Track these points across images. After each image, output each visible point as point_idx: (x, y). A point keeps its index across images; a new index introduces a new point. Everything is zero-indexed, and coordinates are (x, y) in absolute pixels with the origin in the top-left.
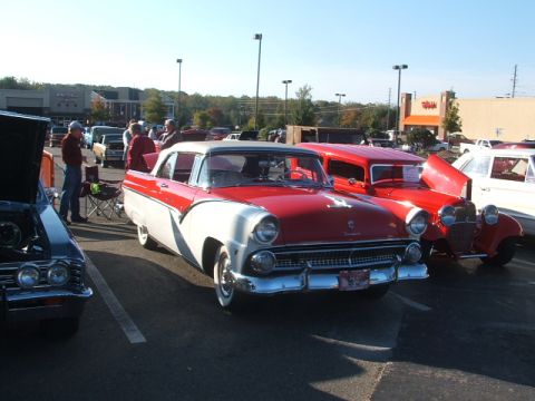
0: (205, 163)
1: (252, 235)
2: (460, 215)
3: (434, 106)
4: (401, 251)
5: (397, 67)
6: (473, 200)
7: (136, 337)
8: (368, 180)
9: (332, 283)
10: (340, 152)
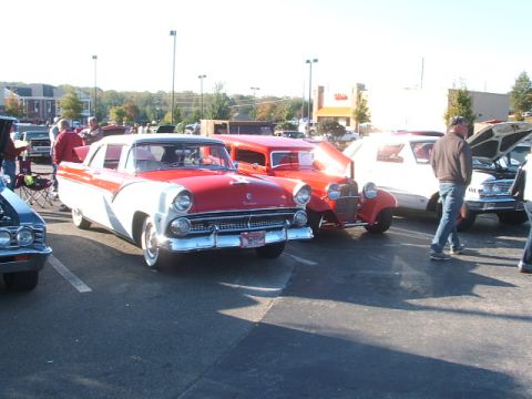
0: (131, 152)
1: (171, 206)
2: (344, 191)
3: (345, 98)
4: (290, 218)
5: (308, 62)
6: (356, 179)
7: (83, 288)
8: (269, 165)
9: (235, 242)
10: (245, 142)
